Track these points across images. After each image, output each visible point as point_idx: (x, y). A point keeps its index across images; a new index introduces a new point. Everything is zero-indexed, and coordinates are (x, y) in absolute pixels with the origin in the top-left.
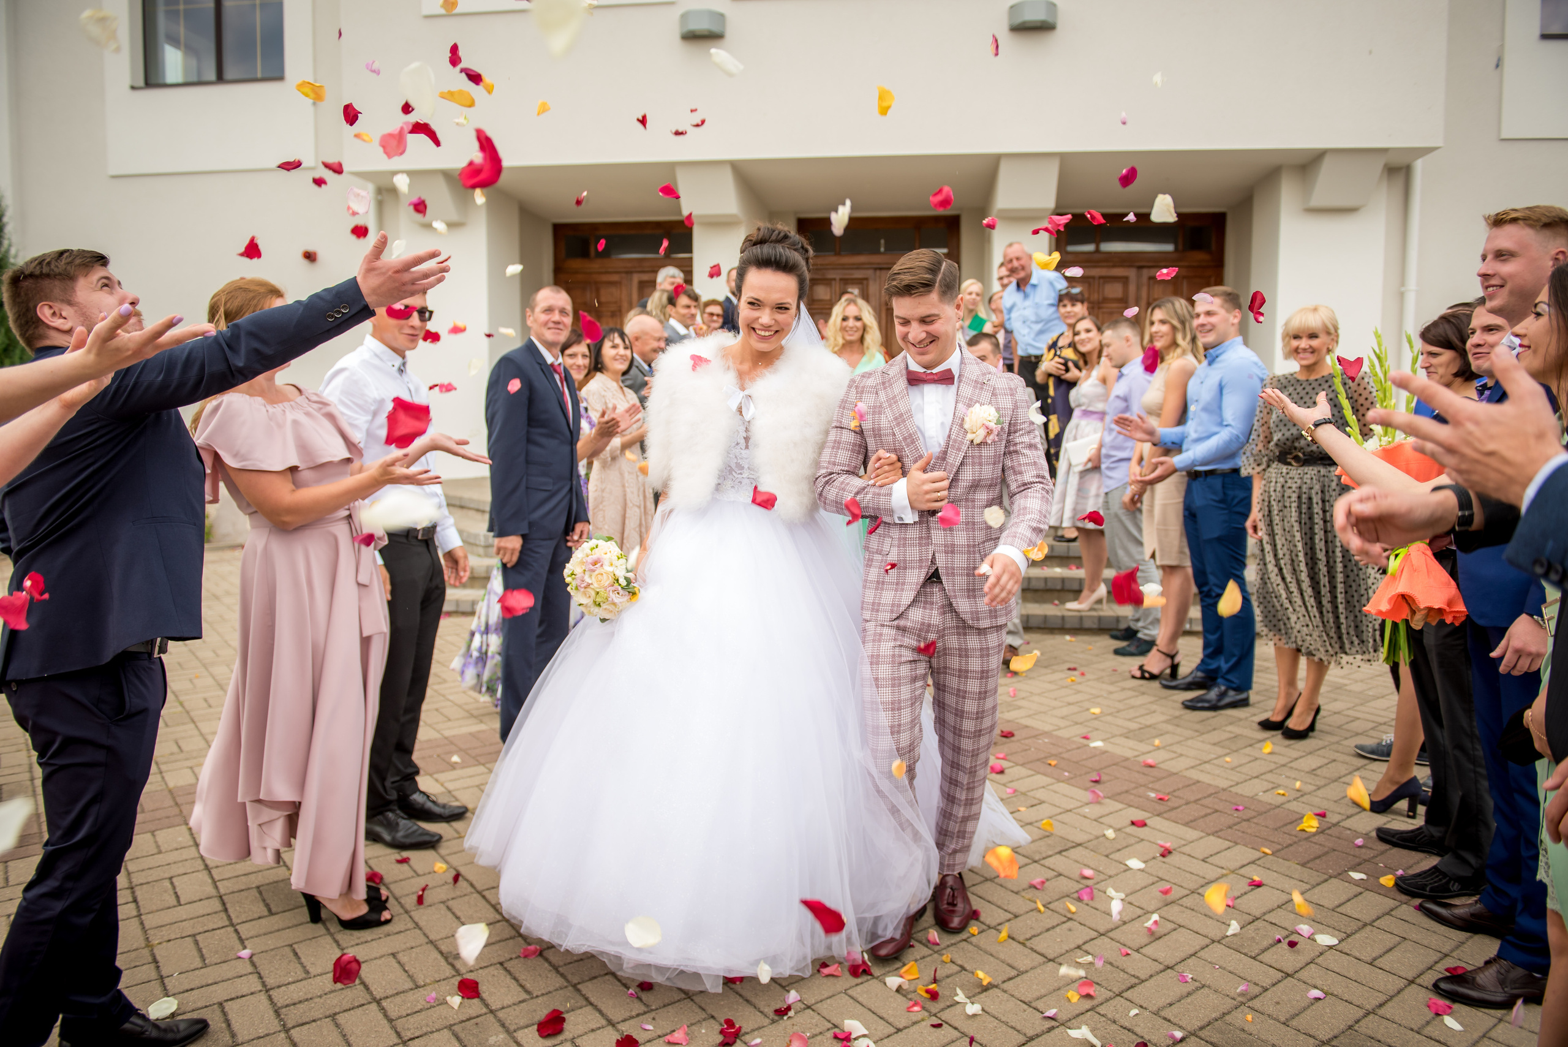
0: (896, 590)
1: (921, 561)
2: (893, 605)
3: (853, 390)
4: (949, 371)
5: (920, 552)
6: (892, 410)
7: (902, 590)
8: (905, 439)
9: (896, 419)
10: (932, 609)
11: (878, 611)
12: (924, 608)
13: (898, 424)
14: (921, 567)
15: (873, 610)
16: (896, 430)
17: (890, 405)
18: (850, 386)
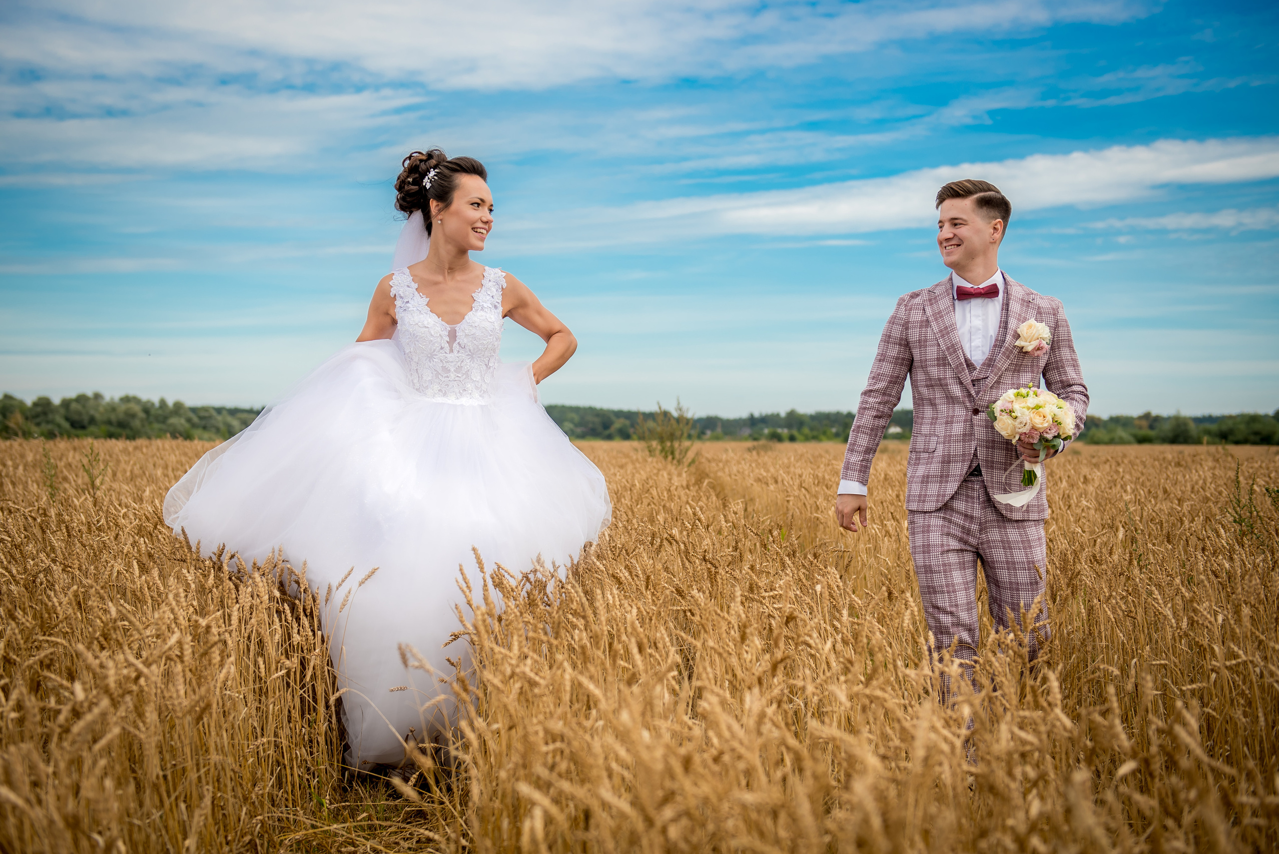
0: (941, 482)
1: (964, 455)
2: (938, 496)
3: (903, 308)
4: (995, 286)
5: (964, 447)
6: (938, 323)
7: (947, 482)
8: (948, 349)
9: (941, 331)
10: (973, 503)
11: (924, 501)
12: (967, 501)
13: (943, 336)
14: (963, 461)
15: (919, 501)
16: (941, 341)
17: (936, 319)
18: (899, 304)
